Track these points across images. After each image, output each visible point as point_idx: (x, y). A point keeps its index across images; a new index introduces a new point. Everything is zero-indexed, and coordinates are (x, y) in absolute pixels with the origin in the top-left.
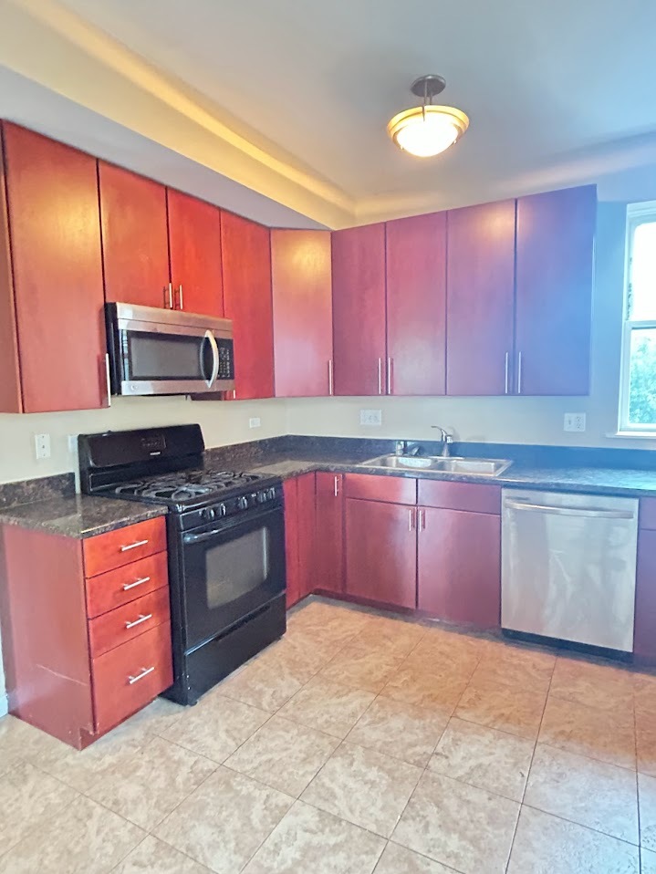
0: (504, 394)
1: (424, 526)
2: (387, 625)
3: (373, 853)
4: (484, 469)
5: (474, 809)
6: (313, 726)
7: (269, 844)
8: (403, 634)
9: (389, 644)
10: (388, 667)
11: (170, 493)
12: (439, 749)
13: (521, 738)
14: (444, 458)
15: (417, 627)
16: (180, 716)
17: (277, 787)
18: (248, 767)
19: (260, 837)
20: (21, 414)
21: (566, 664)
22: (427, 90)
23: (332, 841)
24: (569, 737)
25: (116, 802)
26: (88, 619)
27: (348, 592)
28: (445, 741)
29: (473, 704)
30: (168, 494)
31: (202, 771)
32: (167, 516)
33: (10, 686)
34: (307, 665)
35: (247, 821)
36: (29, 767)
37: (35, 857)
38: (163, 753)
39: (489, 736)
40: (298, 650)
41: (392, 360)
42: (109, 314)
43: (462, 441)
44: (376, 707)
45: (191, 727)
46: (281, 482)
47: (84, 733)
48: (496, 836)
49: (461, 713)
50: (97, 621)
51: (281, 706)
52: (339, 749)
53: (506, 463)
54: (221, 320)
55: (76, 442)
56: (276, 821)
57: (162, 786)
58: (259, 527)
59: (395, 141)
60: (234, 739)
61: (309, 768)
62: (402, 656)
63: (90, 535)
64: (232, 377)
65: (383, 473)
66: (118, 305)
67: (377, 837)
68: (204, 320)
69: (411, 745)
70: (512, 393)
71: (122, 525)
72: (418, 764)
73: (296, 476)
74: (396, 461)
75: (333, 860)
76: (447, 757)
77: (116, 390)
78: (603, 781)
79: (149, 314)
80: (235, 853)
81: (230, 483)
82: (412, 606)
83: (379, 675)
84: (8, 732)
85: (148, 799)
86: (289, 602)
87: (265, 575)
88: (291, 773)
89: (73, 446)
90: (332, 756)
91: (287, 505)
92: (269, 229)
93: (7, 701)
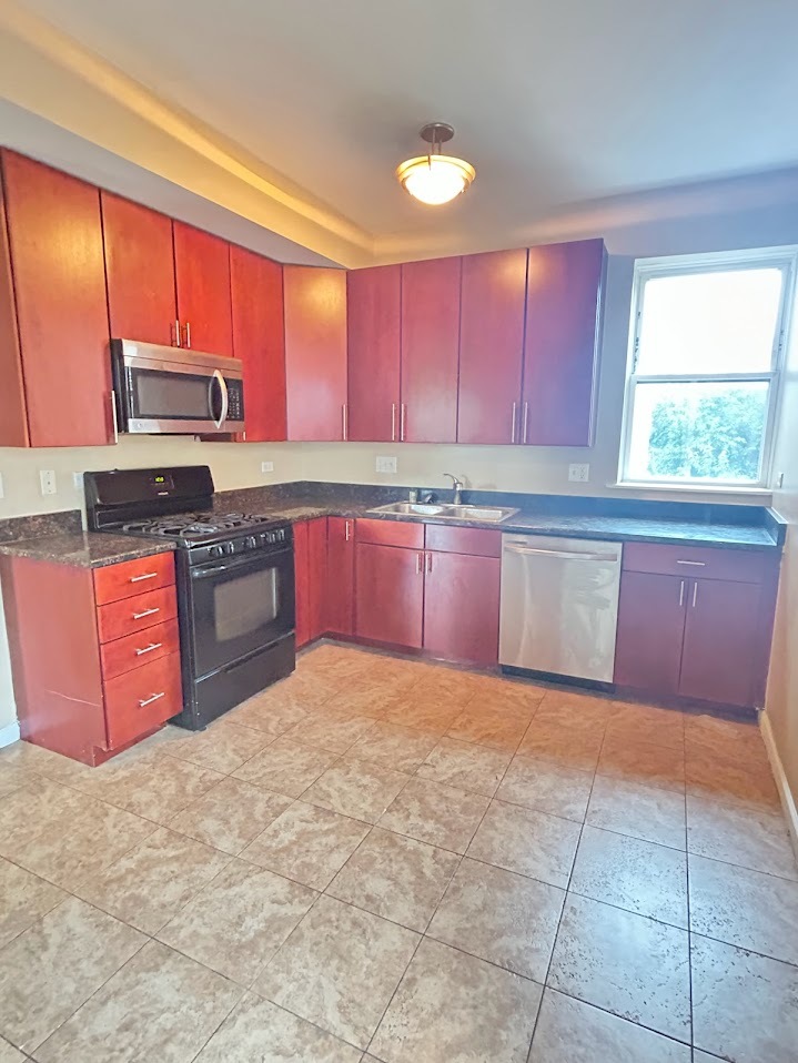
0: (511, 444)
1: (430, 569)
2: (393, 664)
3: (360, 834)
4: (492, 515)
5: (452, 803)
6: (315, 745)
7: (269, 831)
8: (407, 671)
9: (394, 679)
10: (391, 698)
11: (178, 530)
12: (428, 761)
13: (501, 751)
14: (455, 506)
15: (422, 665)
16: (190, 739)
17: (278, 791)
18: (253, 777)
19: (262, 826)
20: (28, 449)
21: (554, 695)
22: (435, 138)
23: (326, 827)
24: (544, 750)
25: (130, 805)
26: (100, 645)
27: (359, 634)
28: (435, 754)
29: (464, 726)
30: (177, 531)
31: (210, 781)
32: (175, 552)
33: (22, 713)
34: (314, 697)
35: (250, 816)
36: (45, 781)
37: (58, 844)
38: (173, 767)
39: (475, 750)
40: (306, 685)
41: (406, 407)
42: (115, 350)
43: (474, 489)
44: (375, 730)
45: (201, 748)
46: (290, 525)
47: (98, 751)
48: (466, 820)
49: (451, 734)
50: (109, 646)
51: (287, 730)
52: (338, 762)
53: (512, 511)
54: (230, 359)
55: (82, 479)
56: (276, 815)
57: (173, 792)
58: (269, 567)
59: (404, 188)
60: (241, 756)
61: (309, 777)
62: (405, 689)
63: (100, 565)
64: (242, 419)
65: (393, 518)
66: (124, 341)
67: (364, 824)
68: (214, 360)
69: (403, 758)
70: (519, 442)
71: (133, 558)
72: (407, 772)
73: (307, 520)
74: (410, 508)
75: (324, 841)
76: (434, 767)
77: (123, 428)
78: (565, 781)
79: (155, 352)
80: (239, 837)
81: (239, 524)
82: (419, 646)
83: (381, 704)
84: (22, 753)
85: (160, 801)
86: (298, 643)
87: (275, 614)
88: (292, 781)
89: (78, 483)
90: (331, 767)
91: (297, 547)
92: (282, 265)
93: (18, 728)
